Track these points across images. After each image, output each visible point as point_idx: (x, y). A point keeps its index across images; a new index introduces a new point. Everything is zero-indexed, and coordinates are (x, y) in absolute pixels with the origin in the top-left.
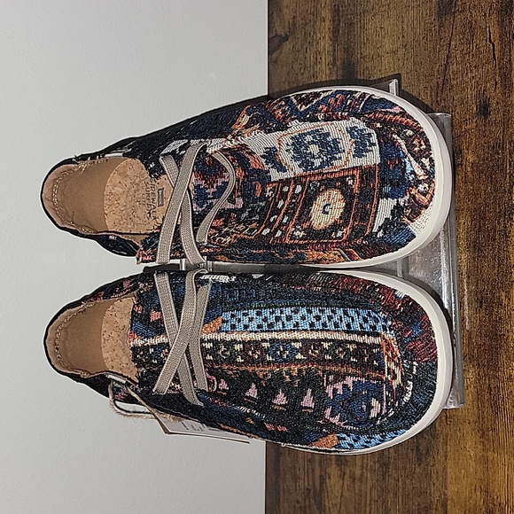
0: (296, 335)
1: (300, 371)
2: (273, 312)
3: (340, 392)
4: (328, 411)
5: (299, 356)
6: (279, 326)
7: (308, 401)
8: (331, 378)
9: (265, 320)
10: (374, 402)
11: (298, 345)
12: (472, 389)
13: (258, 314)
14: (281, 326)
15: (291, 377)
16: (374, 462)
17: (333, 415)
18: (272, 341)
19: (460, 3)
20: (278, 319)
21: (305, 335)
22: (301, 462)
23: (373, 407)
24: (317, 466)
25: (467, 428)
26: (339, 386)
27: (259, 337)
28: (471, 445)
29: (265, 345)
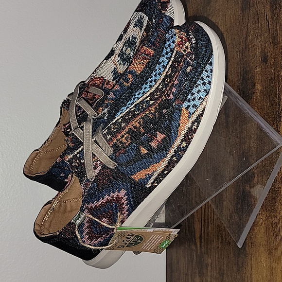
12: (263, 225)
16: (217, 273)
19: (251, 2)
22: (182, 276)
24: (190, 278)
25: (262, 249)
28: (264, 259)
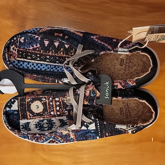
0: (47, 63)
1: (49, 52)
2: (53, 70)
3: (35, 45)
4: (39, 39)
5: (48, 57)
6: (52, 67)
7: (46, 43)
8: (38, 49)
9: (56, 69)
10: (22, 41)
11: (48, 60)
13: (58, 70)
14: (51, 66)
15: (52, 51)
17: (38, 38)
18: (55, 63)
20: (52, 68)
21: (45, 63)
23: (23, 40)
26: (35, 47)
27: (59, 64)
29: (58, 62)
